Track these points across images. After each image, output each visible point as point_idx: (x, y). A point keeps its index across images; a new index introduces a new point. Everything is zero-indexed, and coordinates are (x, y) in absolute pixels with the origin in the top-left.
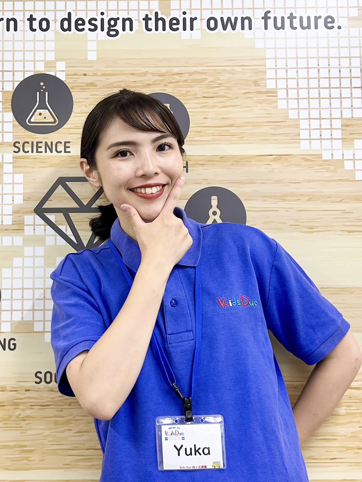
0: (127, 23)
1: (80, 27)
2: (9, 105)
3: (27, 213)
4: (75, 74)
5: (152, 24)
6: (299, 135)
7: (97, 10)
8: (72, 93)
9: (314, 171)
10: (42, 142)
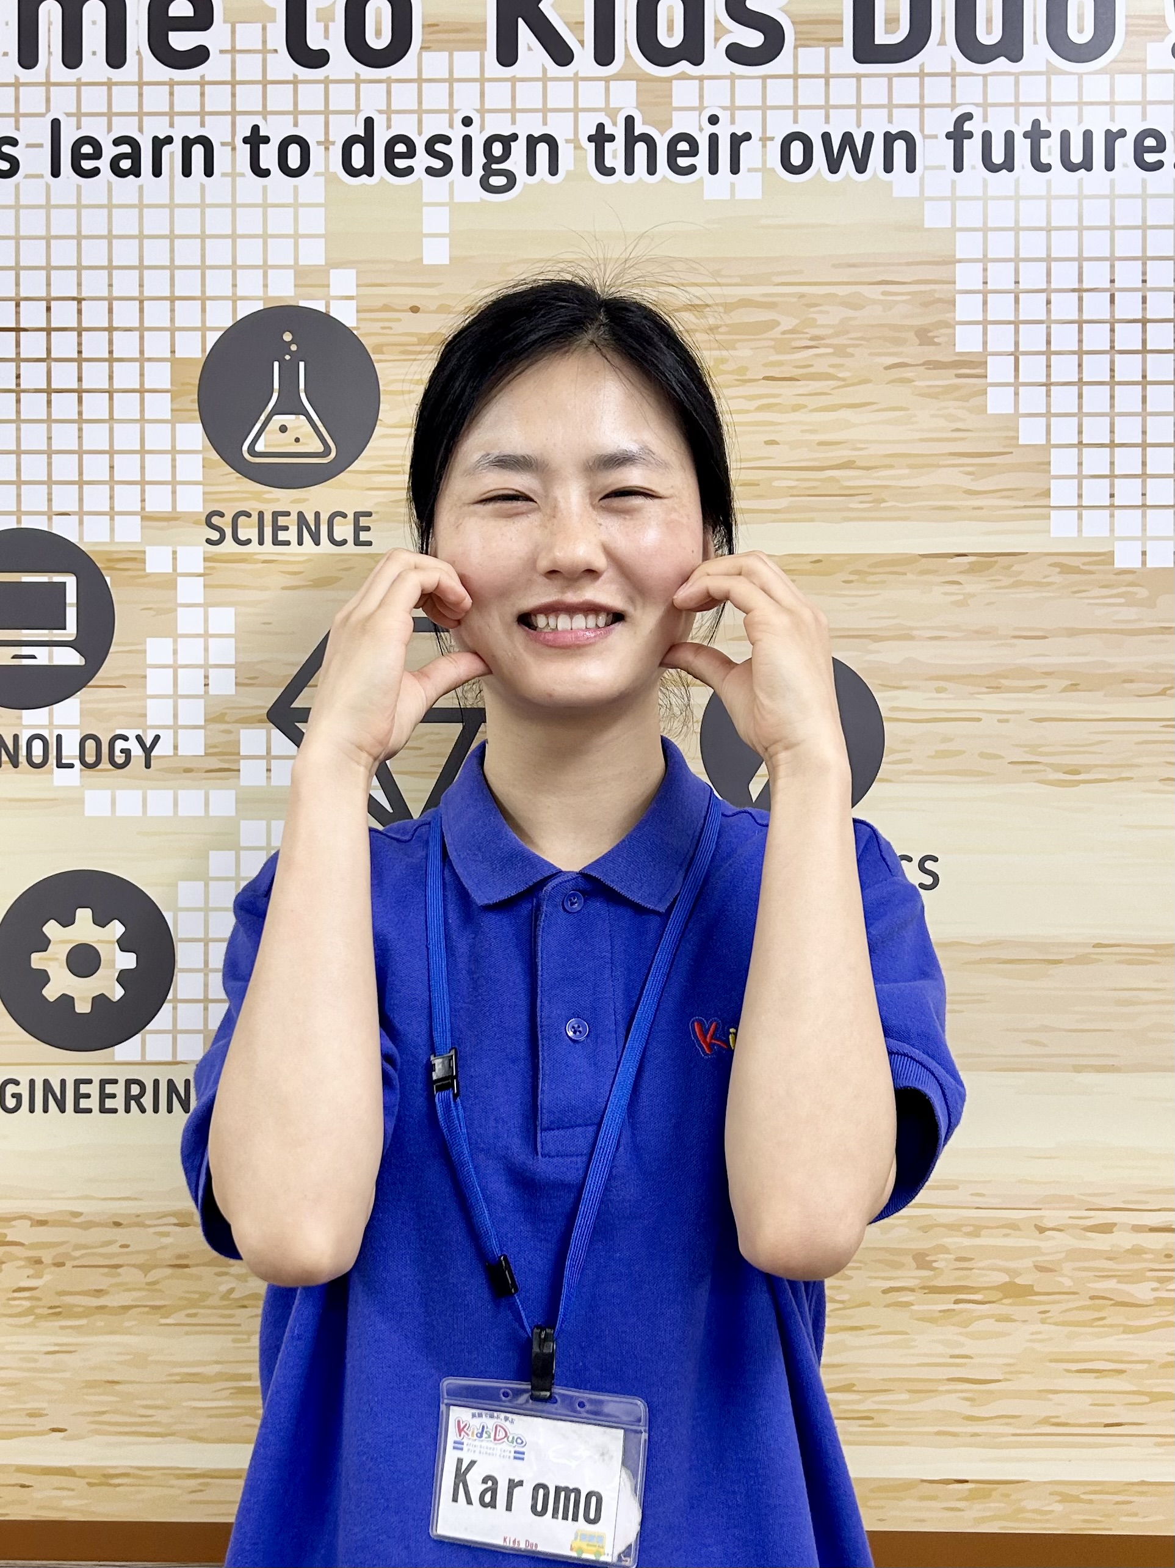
0: (542, 150)
1: (400, 163)
2: (192, 401)
3: (248, 721)
4: (386, 308)
5: (615, 154)
6: (1047, 493)
7: (451, 111)
8: (376, 365)
9: (1089, 604)
10: (288, 514)
